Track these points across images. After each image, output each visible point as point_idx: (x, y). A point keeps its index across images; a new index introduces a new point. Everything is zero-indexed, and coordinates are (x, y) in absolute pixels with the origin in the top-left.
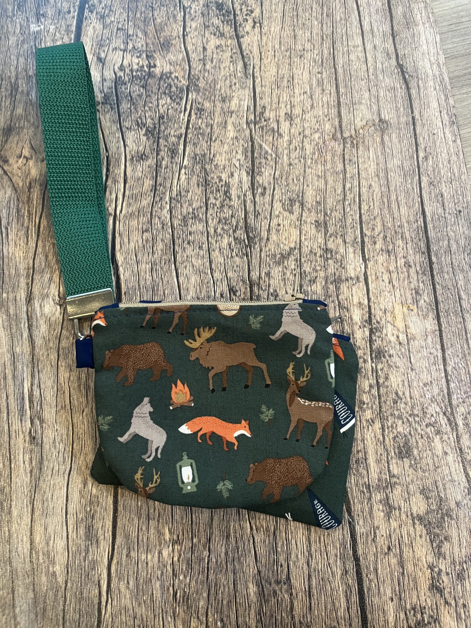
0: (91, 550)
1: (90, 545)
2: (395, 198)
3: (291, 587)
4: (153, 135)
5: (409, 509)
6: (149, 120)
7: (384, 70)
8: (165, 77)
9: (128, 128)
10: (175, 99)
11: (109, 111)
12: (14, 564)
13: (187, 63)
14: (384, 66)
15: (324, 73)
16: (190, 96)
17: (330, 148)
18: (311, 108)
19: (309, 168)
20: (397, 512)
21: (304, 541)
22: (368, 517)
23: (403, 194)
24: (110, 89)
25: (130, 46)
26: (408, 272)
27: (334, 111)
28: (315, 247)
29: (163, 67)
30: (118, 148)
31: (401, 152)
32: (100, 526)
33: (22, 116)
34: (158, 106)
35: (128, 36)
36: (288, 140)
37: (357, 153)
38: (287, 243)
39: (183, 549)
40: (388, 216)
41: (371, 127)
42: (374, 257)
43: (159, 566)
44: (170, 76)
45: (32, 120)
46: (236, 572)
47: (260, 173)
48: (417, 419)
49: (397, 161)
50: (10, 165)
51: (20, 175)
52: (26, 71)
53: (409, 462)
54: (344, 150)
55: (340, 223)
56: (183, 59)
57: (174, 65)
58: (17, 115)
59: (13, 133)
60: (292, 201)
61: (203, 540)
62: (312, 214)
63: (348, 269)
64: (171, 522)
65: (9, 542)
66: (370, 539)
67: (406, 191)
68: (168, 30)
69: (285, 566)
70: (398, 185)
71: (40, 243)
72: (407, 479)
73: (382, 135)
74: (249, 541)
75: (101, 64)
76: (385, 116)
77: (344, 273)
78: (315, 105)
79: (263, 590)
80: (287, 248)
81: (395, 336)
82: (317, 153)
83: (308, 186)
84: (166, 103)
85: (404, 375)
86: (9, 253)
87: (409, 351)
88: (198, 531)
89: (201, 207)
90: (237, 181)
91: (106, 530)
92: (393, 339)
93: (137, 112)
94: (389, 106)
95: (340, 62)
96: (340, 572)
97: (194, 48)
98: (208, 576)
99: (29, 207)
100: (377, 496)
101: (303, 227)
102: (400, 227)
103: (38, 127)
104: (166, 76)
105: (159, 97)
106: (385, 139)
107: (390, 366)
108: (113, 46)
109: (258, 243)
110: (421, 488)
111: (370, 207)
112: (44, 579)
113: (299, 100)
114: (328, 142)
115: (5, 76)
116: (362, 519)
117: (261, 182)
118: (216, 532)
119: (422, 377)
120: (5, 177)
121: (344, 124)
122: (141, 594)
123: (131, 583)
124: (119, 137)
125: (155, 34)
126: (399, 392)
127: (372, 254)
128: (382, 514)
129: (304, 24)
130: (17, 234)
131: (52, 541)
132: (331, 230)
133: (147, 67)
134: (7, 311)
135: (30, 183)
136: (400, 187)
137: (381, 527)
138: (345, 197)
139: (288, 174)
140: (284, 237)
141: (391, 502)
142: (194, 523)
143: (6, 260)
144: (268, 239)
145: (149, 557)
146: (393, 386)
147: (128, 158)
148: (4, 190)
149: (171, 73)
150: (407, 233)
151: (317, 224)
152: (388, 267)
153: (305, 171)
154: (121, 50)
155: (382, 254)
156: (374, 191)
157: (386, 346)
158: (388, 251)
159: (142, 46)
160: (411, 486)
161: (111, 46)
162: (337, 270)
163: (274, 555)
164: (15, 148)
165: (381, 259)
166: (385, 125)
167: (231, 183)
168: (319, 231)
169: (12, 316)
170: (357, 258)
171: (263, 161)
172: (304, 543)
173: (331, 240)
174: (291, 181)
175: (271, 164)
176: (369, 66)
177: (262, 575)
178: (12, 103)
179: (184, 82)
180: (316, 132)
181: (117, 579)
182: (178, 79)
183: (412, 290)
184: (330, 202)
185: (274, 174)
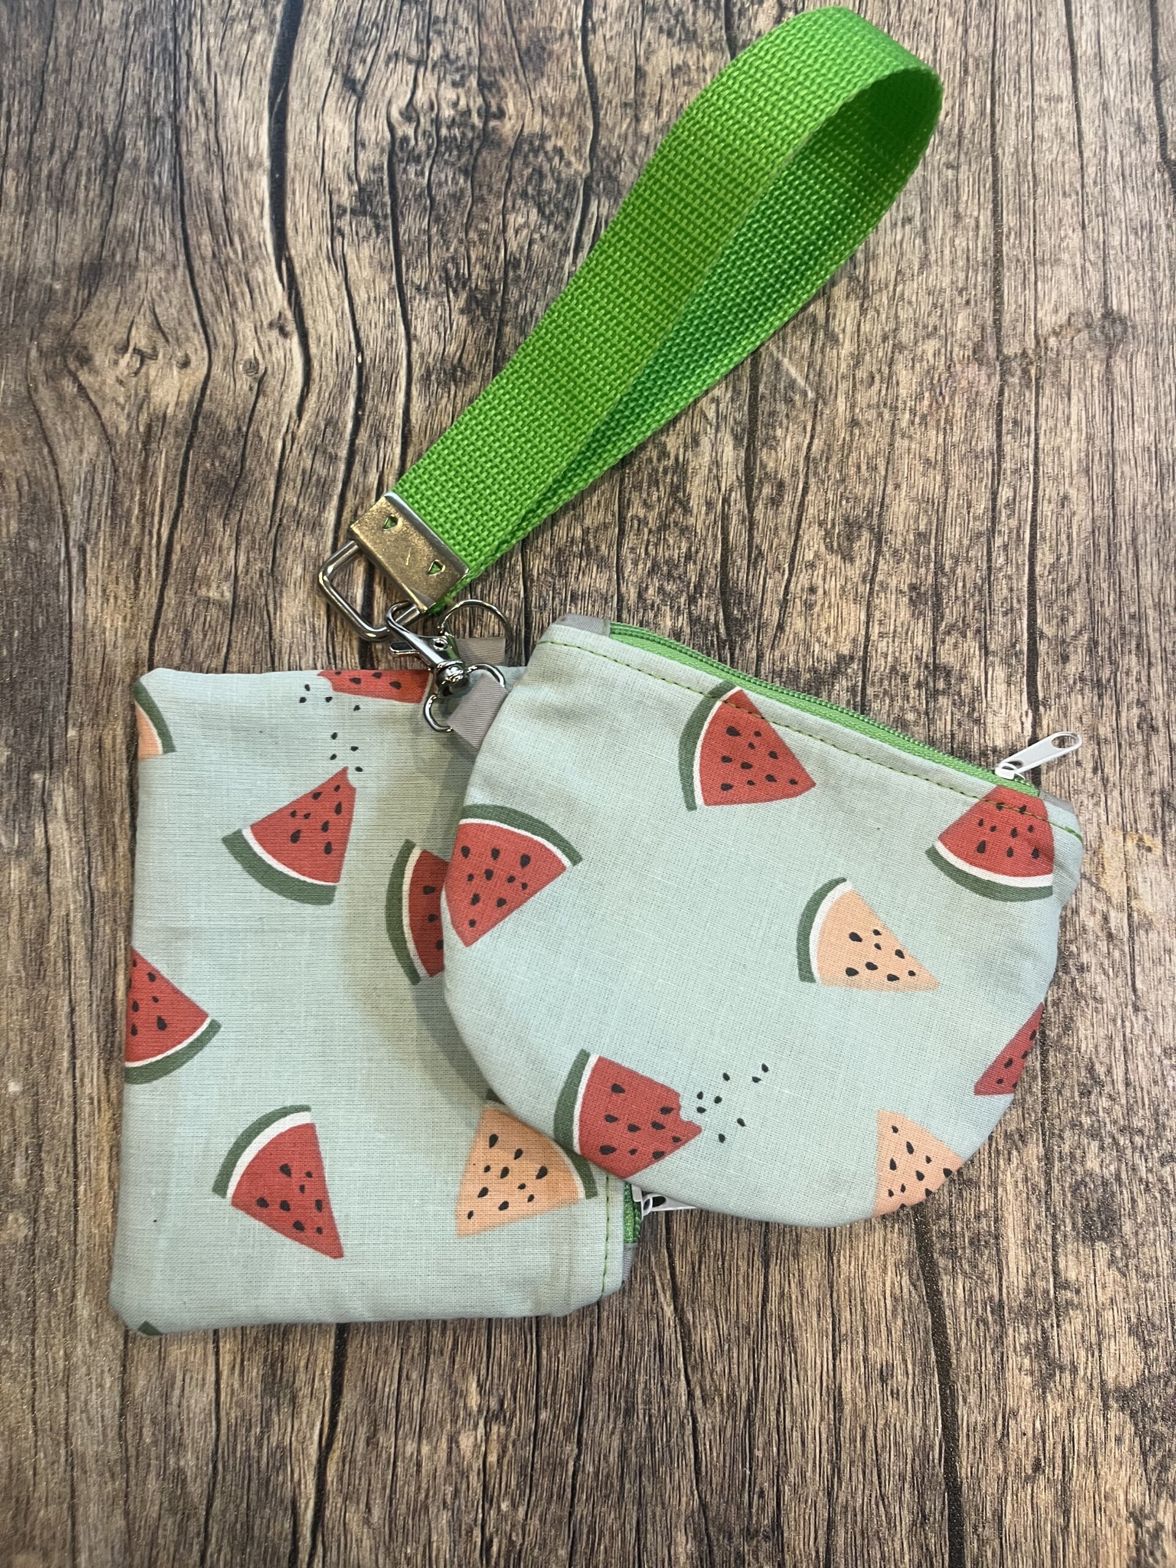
0: (276, 1420)
1: (274, 1409)
2: (1129, 538)
3: (780, 1547)
4: (486, 312)
5: (1096, 1372)
6: (477, 270)
7: (1127, 173)
8: (526, 147)
9: (418, 289)
10: (552, 214)
11: (370, 234)
12: (77, 1442)
13: (589, 112)
14: (1127, 160)
15: (964, 168)
16: (593, 208)
17: (964, 383)
18: (922, 267)
19: (903, 437)
20: (1067, 1377)
21: (824, 1436)
22: (992, 1385)
23: (1151, 527)
24: (374, 171)
25: (436, 52)
26: (1147, 744)
27: (982, 279)
28: (906, 657)
29: (523, 117)
30: (390, 342)
31: (1156, 408)
32: (303, 1363)
33: (132, 233)
34: (504, 230)
35: (432, 21)
36: (852, 354)
37: (1037, 403)
38: (830, 641)
39: (513, 1434)
40: (1105, 585)
41: (1079, 331)
42: (1058, 696)
43: (450, 1474)
44: (542, 147)
45: (159, 247)
46: (643, 1502)
47: (771, 443)
48: (1138, 1140)
49: (1143, 433)
50: (94, 371)
51: (122, 400)
52: (147, 102)
53: (1107, 1252)
54: (1001, 393)
55: (977, 598)
56: (579, 99)
57: (553, 116)
58: (120, 230)
59: (107, 279)
60: (852, 527)
61: (565, 1416)
62: (904, 566)
63: (989, 725)
64: (484, 1365)
65: (66, 1382)
66: (991, 1441)
67: (1160, 519)
68: (542, 12)
69: (771, 1495)
70: (1140, 499)
71: (170, 593)
72: (1099, 1294)
73: (1109, 357)
74: (682, 1425)
75: (354, 98)
76: (1120, 303)
77: (976, 736)
78: (932, 257)
79: (711, 1552)
80: (831, 657)
81: (1099, 916)
82: (927, 395)
83: (897, 486)
84: (526, 224)
85: (1114, 1020)
86: (86, 620)
87: (1132, 958)
88: (554, 1393)
89: (606, 526)
90: (707, 458)
91: (318, 1373)
92: (1092, 923)
93: (447, 244)
94: (1132, 275)
95: (1010, 140)
96: (907, 1519)
97: (611, 68)
98: (572, 1506)
99: (144, 493)
100: (1020, 1335)
101: (877, 601)
102: (1135, 617)
103: (175, 267)
104: (531, 143)
105: (509, 204)
106: (1116, 370)
107: (1078, 996)
108: (389, 45)
109: (753, 637)
110: (1134, 1320)
111: (1058, 559)
112: (152, 1484)
113: (889, 240)
114: (958, 367)
115: (89, 116)
116: (977, 1391)
117: (771, 464)
118: (600, 1399)
119: (1160, 1030)
120: (84, 406)
121: (1007, 318)
122: (400, 1539)
123: (376, 1512)
124: (394, 313)
125: (506, 20)
126: (1097, 1066)
127: (1054, 689)
128: (1029, 1379)
129: (916, 24)
130: (109, 566)
131: (177, 1392)
132: (952, 614)
133: (479, 115)
134: (78, 779)
135: (149, 427)
136: (1144, 507)
137: (1021, 1412)
138: (994, 523)
139: (847, 448)
140: (824, 625)
141: (1054, 1350)
142: (543, 1372)
143: (77, 636)
144: (781, 627)
145: (425, 1449)
146: (1083, 1049)
147: (417, 373)
148: (78, 443)
149: (544, 137)
150: (1154, 637)
151: (916, 595)
152: (1094, 728)
153: (891, 445)
154: (410, 61)
155: (1082, 690)
156: (1074, 514)
157: (1071, 942)
158: (1098, 684)
159: (469, 53)
160: (1108, 1315)
161: (383, 46)
162: (959, 724)
163: (744, 1466)
164: (111, 324)
165: (1078, 703)
166: (1119, 329)
167: (692, 465)
168: (920, 613)
169: (89, 791)
170: (1016, 697)
171: (782, 407)
172: (824, 1440)
173: (950, 640)
174: (853, 471)
175: (802, 417)
176: (1085, 155)
177: (711, 1514)
178: (107, 194)
179: (579, 167)
180: (929, 336)
181: (340, 1500)
182: (561, 158)
183: (1153, 794)
184: (954, 534)
185: (809, 448)
